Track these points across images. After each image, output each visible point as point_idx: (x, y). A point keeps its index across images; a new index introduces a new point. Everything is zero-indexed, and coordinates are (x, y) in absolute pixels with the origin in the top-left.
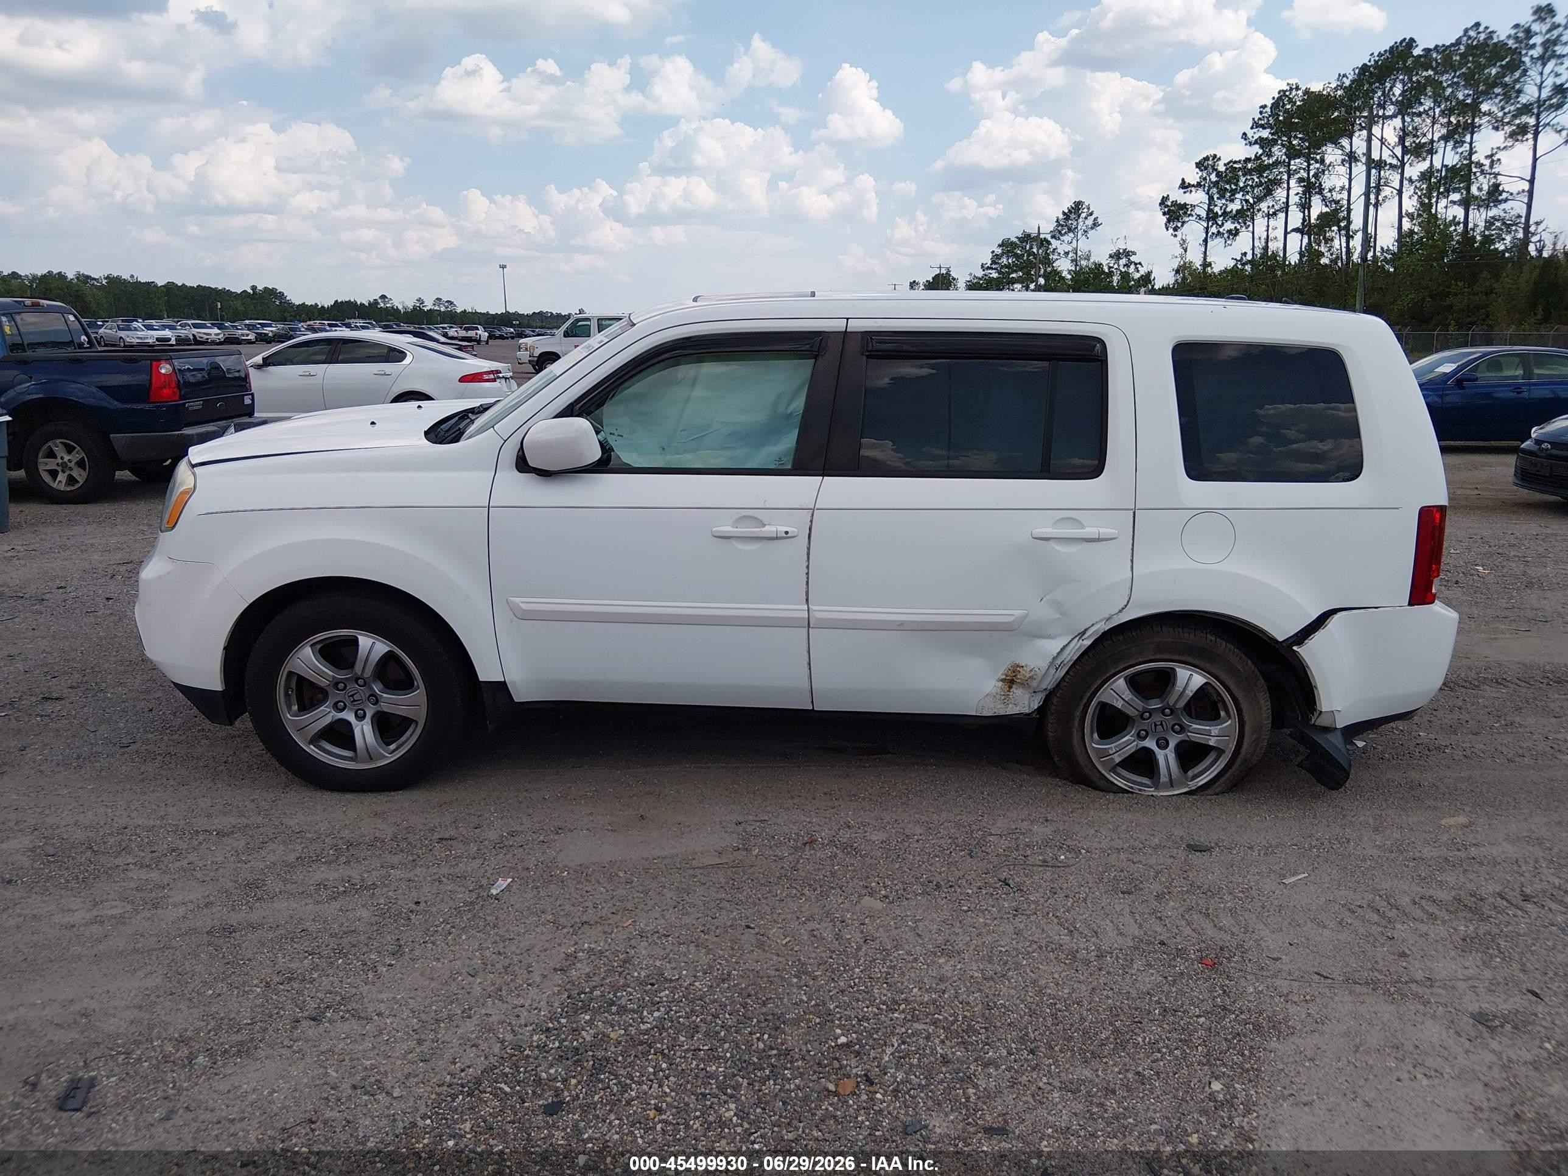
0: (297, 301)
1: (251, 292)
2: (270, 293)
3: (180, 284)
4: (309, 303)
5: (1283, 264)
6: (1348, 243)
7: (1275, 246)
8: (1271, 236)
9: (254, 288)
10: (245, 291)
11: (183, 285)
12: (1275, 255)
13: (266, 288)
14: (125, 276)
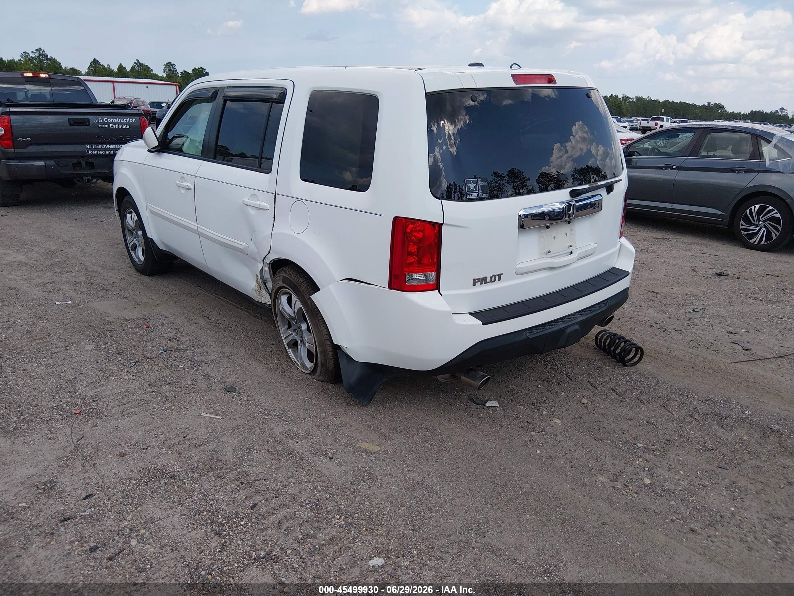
0: (730, 111)
1: (707, 105)
2: (717, 106)
3: (671, 101)
4: (736, 112)
9: (709, 103)
10: (704, 105)
11: (673, 101)
13: (715, 104)
14: (645, 97)
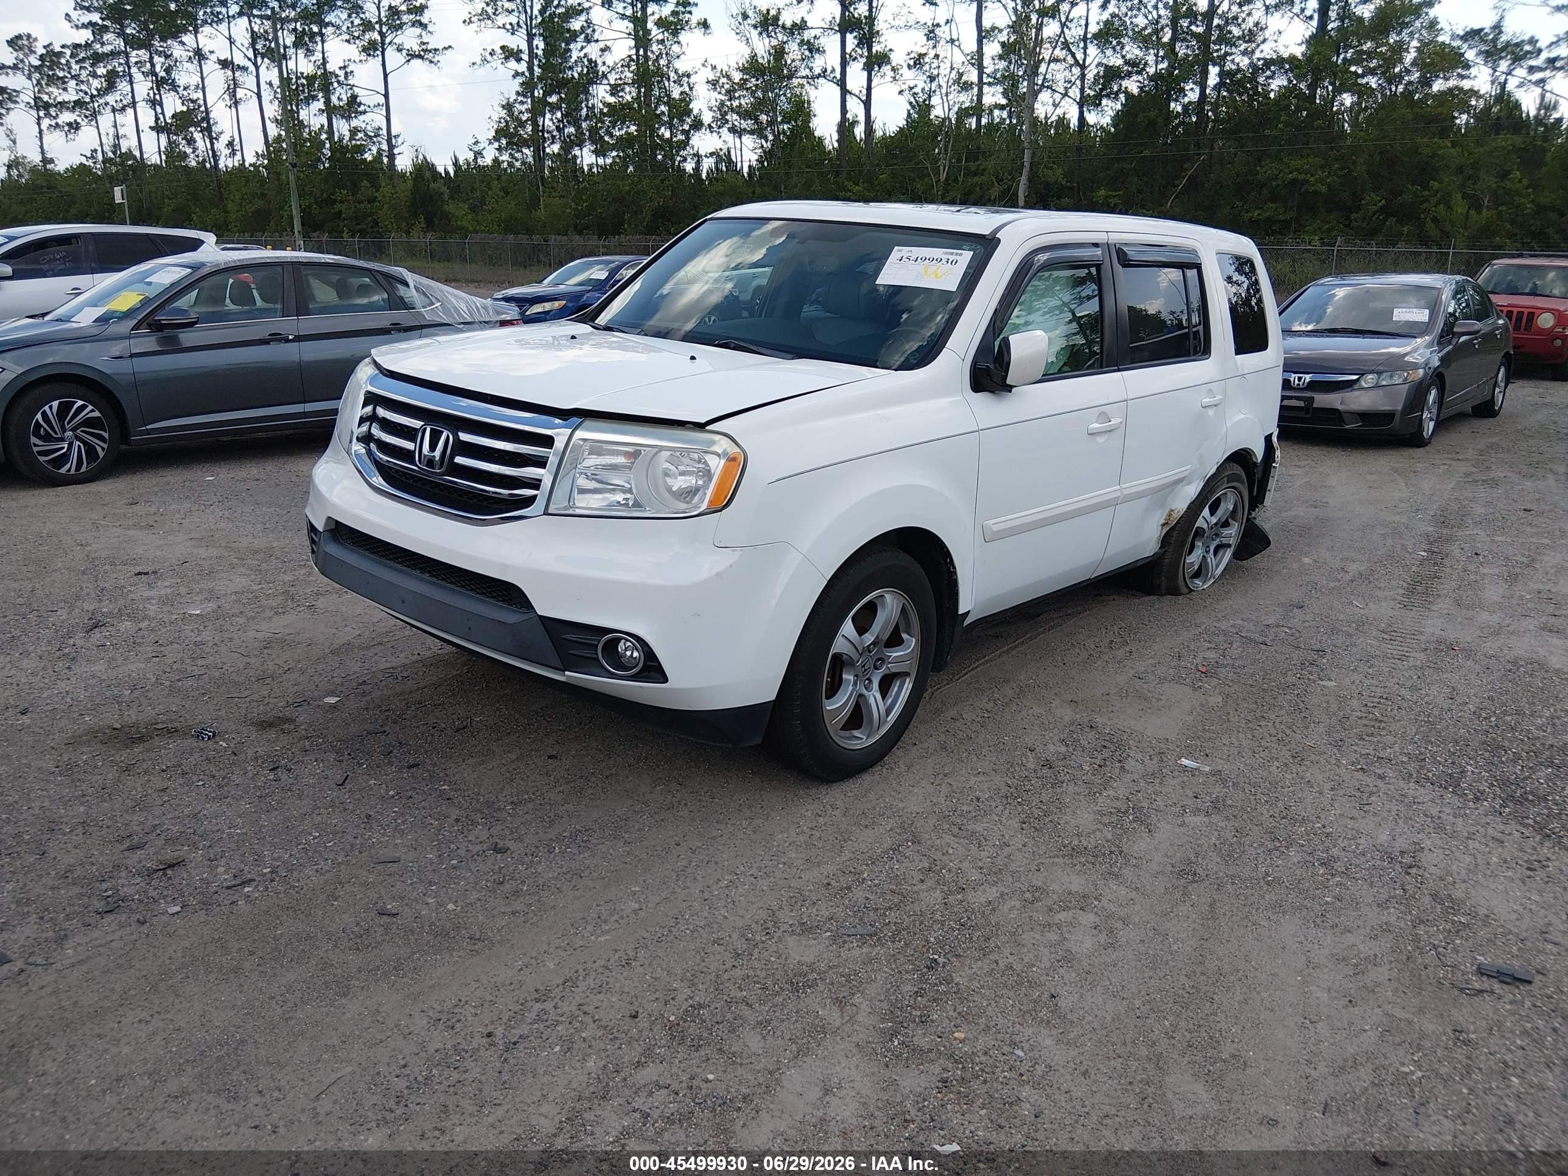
5: (141, 165)
6: (212, 144)
7: (128, 143)
8: (121, 132)
12: (129, 155)
